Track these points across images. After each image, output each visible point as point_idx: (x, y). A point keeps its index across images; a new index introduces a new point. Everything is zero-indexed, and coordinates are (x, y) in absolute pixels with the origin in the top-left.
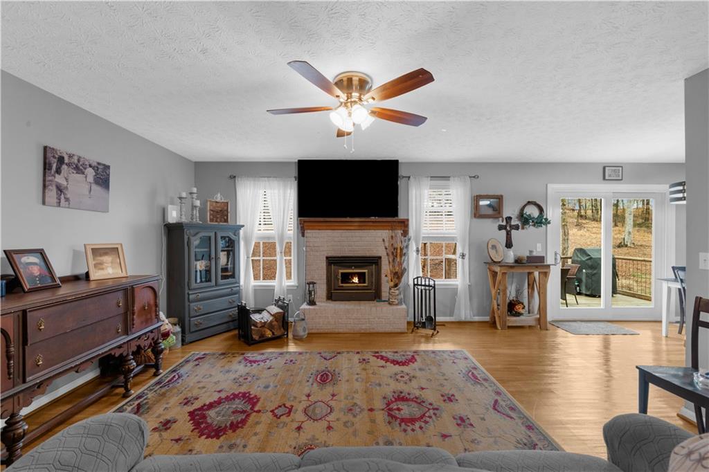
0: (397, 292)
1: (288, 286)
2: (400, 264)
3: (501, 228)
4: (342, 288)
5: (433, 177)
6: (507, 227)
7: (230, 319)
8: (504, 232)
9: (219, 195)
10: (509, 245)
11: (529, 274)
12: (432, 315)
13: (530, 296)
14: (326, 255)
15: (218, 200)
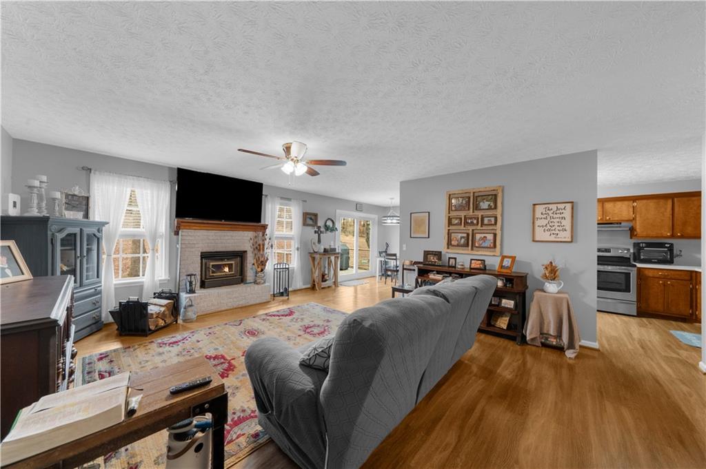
0: (263, 275)
1: (160, 280)
2: (263, 255)
3: (315, 232)
4: (213, 277)
5: (282, 198)
6: (318, 232)
7: (94, 322)
8: (317, 235)
9: (77, 188)
10: (319, 241)
11: (329, 258)
12: (287, 287)
13: (329, 269)
14: (201, 251)
15: (76, 193)
